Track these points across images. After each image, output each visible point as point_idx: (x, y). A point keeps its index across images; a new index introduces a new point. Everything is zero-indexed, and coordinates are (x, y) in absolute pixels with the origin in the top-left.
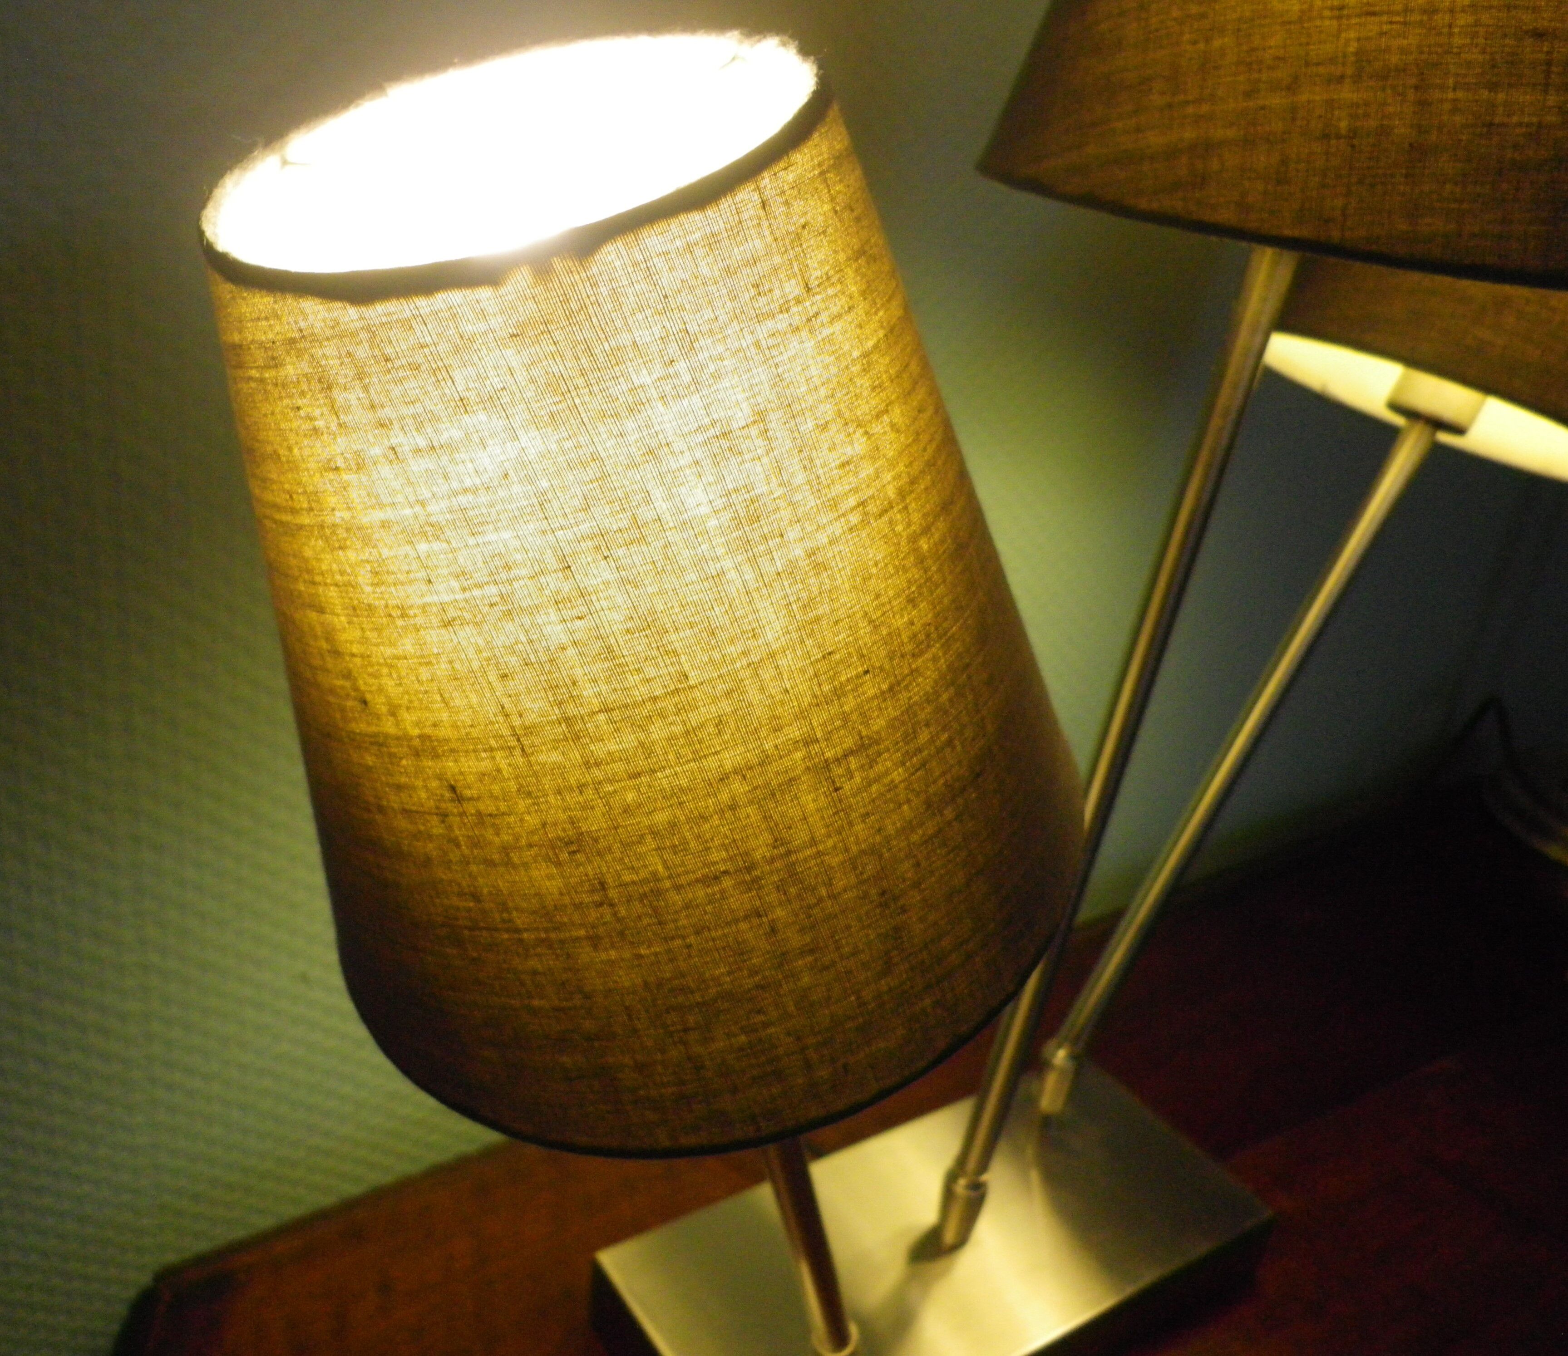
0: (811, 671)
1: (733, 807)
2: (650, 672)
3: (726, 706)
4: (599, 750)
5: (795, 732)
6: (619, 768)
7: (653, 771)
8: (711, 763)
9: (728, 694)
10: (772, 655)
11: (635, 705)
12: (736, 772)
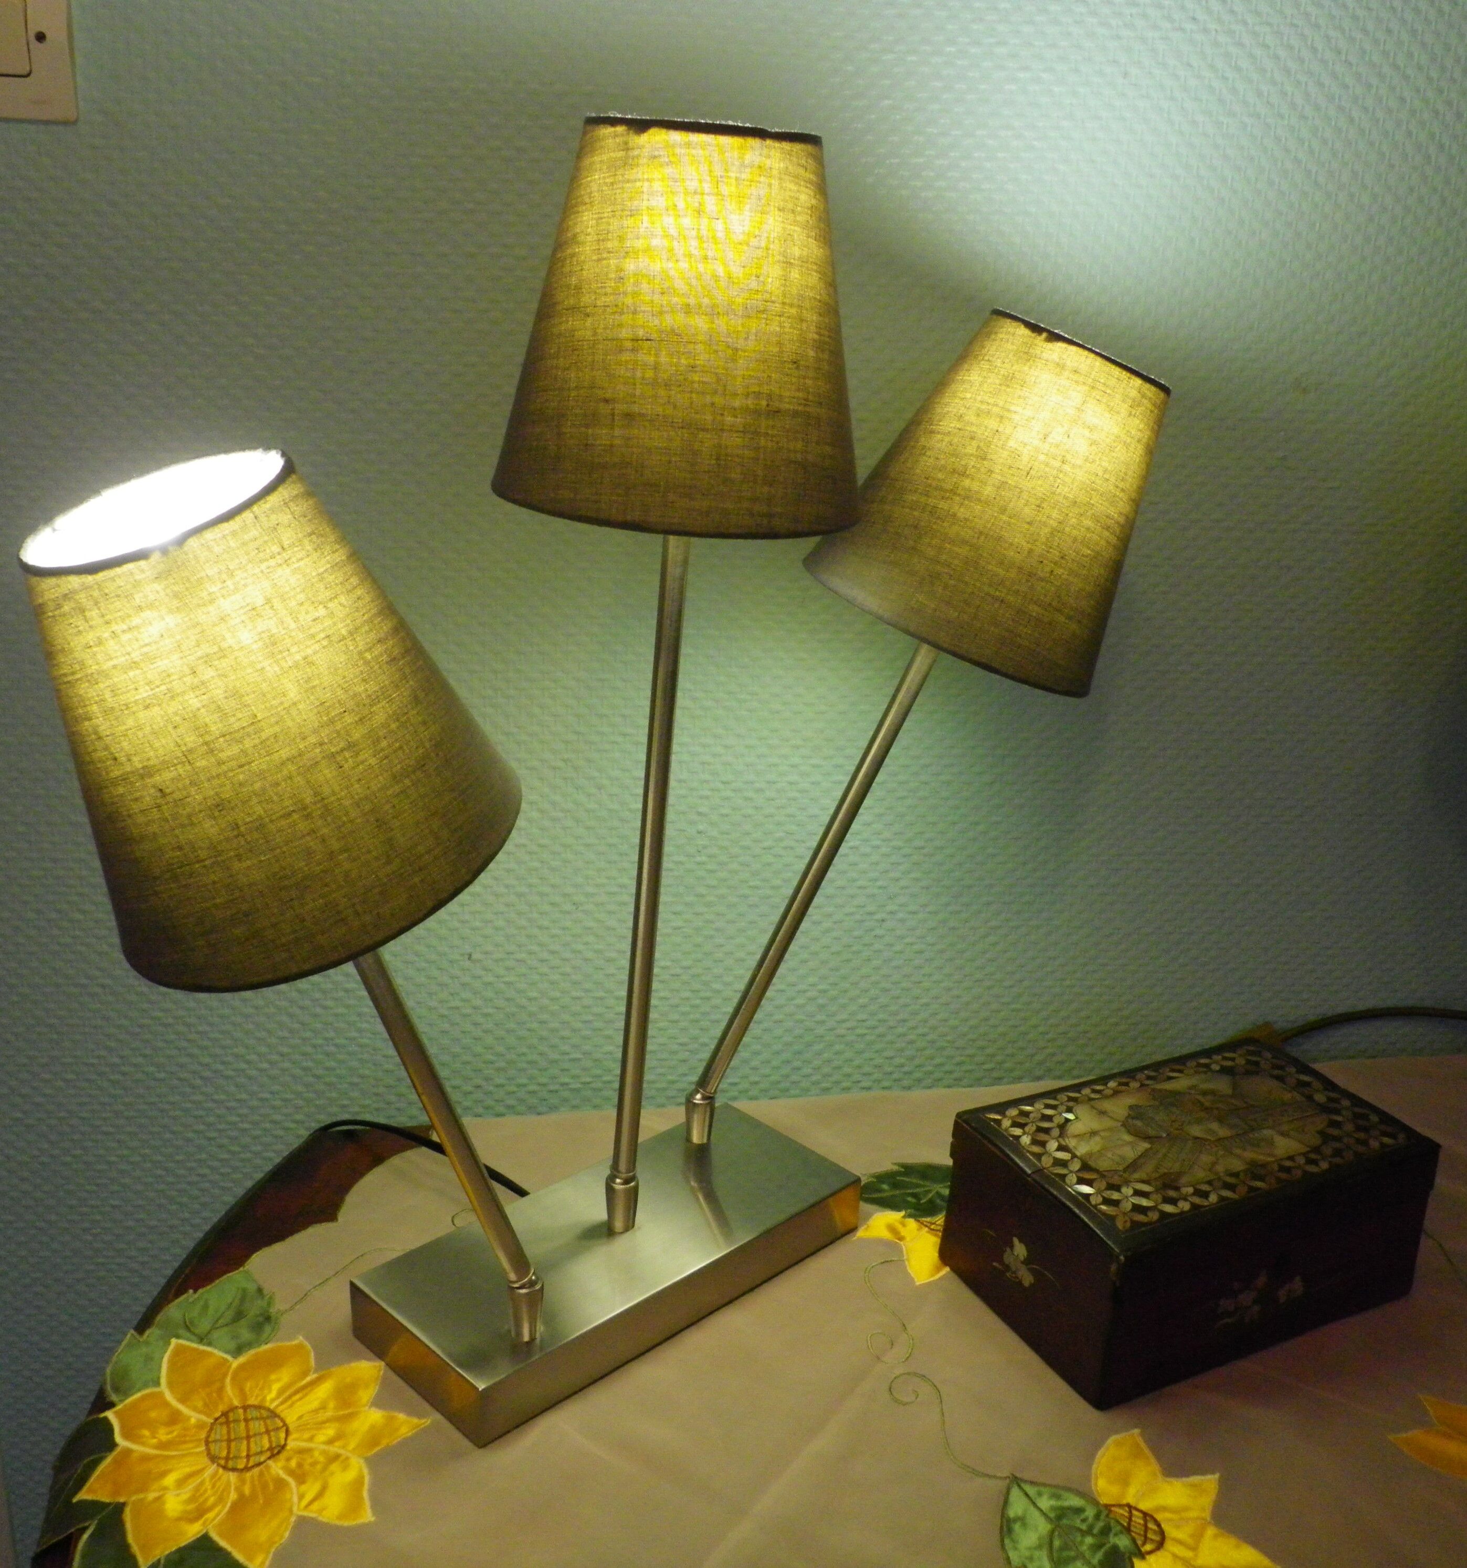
0: (315, 711)
1: (290, 778)
2: (240, 715)
3: (277, 729)
4: (223, 756)
5: (313, 739)
6: (233, 764)
7: (250, 763)
8: (276, 756)
9: (277, 723)
10: (295, 704)
11: (235, 732)
12: (288, 760)
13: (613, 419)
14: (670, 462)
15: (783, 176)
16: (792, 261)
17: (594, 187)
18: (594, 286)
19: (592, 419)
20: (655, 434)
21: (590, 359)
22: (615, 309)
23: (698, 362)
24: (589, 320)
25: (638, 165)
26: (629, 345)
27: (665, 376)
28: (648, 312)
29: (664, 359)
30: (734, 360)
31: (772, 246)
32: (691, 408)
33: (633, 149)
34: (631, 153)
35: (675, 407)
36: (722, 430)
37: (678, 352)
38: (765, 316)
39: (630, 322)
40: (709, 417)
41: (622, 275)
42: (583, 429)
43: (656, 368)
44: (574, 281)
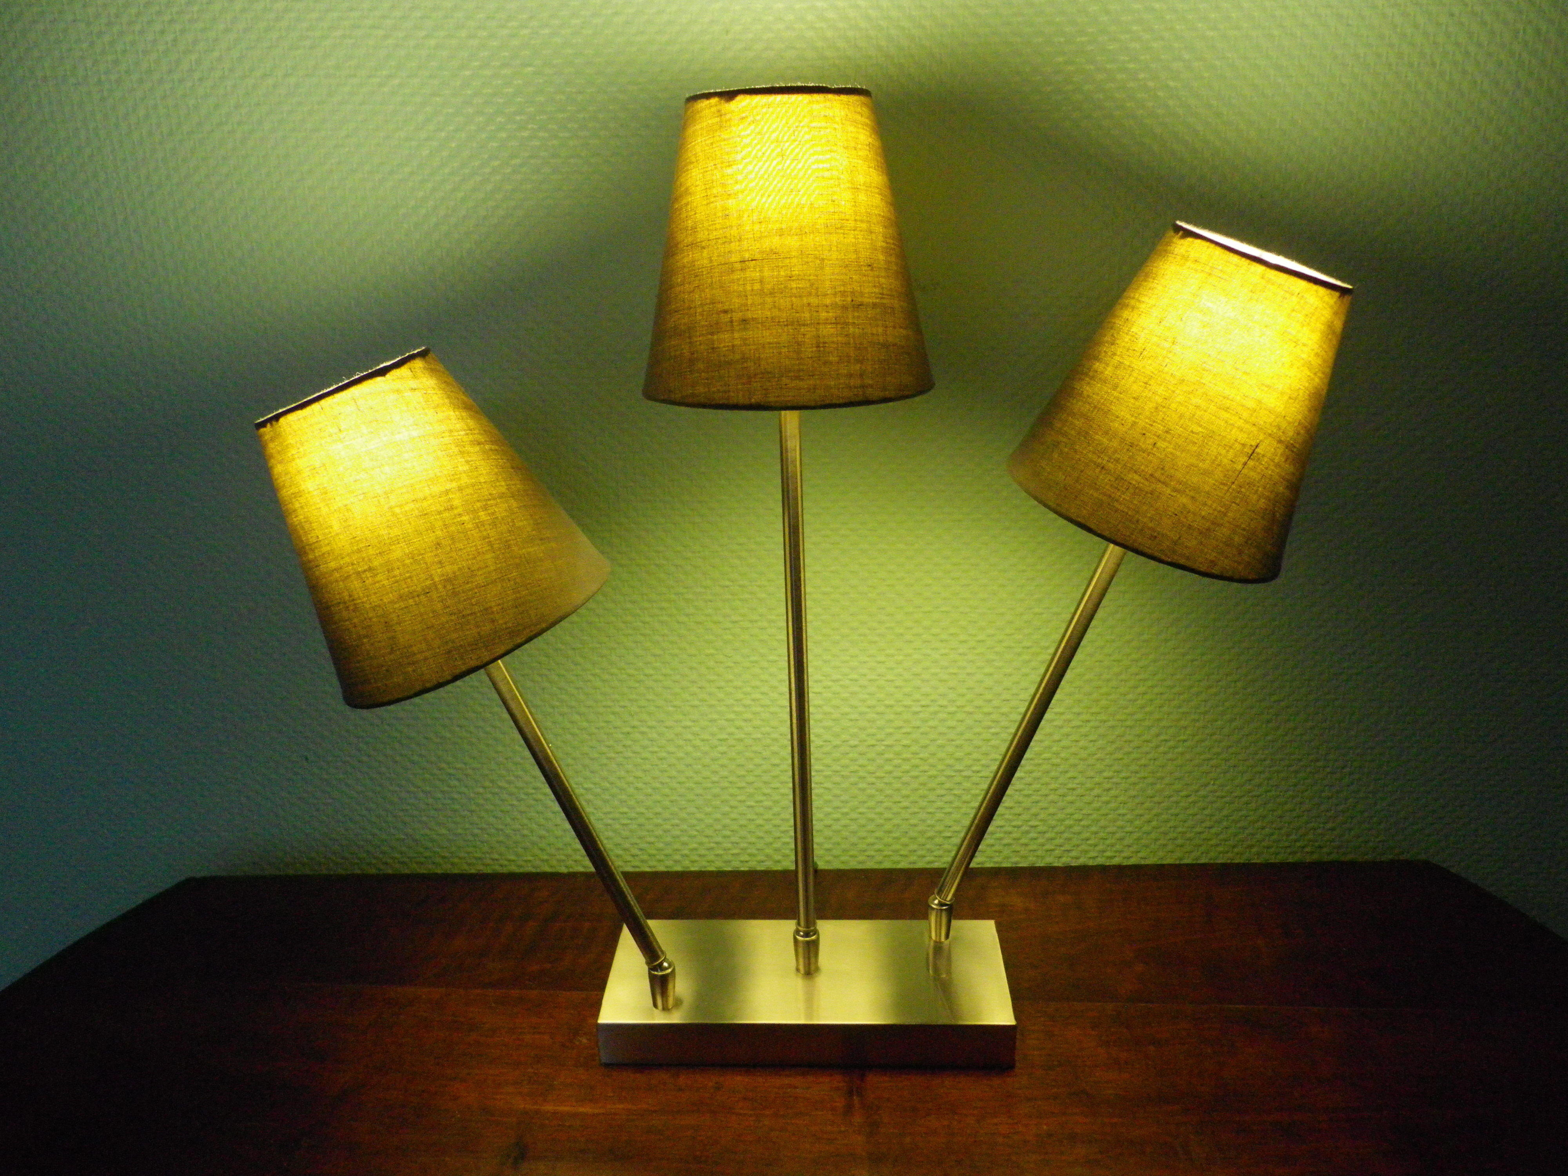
13: (732, 326)
14: (780, 353)
15: (844, 122)
16: (859, 187)
17: (698, 149)
18: (706, 224)
19: (715, 328)
20: (766, 333)
21: (709, 281)
22: (724, 240)
23: (794, 273)
24: (705, 252)
25: (730, 126)
26: (738, 266)
27: (769, 287)
28: (751, 238)
29: (767, 273)
30: (822, 268)
31: (842, 176)
32: (793, 308)
33: (725, 114)
34: (724, 118)
35: (780, 310)
36: (818, 323)
37: (778, 267)
38: (842, 231)
39: (737, 248)
40: (807, 315)
41: (727, 212)
42: (710, 337)
43: (761, 282)
44: (690, 223)
